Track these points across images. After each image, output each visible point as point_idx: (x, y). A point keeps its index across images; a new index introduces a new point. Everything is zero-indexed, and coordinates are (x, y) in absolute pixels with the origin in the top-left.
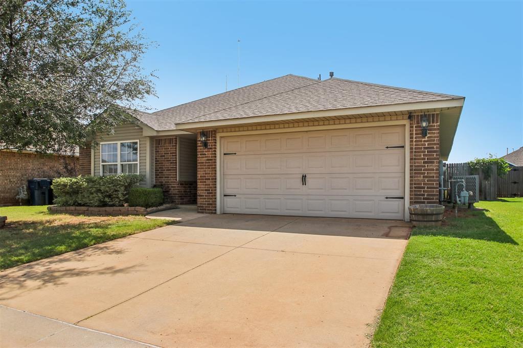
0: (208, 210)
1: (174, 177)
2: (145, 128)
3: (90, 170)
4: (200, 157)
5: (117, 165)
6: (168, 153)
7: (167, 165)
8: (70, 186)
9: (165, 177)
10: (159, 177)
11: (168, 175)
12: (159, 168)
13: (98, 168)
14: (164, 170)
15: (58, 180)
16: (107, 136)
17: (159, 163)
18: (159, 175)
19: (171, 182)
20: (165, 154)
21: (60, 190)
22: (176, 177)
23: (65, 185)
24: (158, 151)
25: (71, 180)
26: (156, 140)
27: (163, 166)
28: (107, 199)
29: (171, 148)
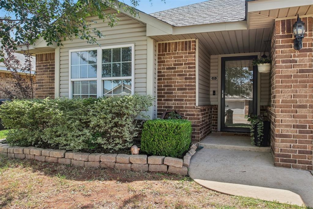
0: (300, 162)
1: (192, 100)
2: (150, 24)
3: (54, 88)
4: (281, 67)
5: (95, 81)
6: (182, 64)
7: (178, 81)
8: (29, 113)
9: (175, 100)
10: (165, 100)
11: (181, 96)
12: (165, 86)
13: (66, 86)
14: (174, 89)
15: (10, 104)
16: (110, 28)
17: (165, 79)
18: (163, 96)
19: (186, 107)
20: (174, 65)
21: (12, 120)
22: (195, 100)
23: (21, 113)
24: (164, 62)
25: (31, 105)
26: (159, 44)
27: (172, 83)
28: (100, 140)
29: (187, 57)
